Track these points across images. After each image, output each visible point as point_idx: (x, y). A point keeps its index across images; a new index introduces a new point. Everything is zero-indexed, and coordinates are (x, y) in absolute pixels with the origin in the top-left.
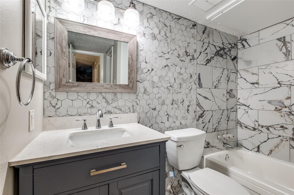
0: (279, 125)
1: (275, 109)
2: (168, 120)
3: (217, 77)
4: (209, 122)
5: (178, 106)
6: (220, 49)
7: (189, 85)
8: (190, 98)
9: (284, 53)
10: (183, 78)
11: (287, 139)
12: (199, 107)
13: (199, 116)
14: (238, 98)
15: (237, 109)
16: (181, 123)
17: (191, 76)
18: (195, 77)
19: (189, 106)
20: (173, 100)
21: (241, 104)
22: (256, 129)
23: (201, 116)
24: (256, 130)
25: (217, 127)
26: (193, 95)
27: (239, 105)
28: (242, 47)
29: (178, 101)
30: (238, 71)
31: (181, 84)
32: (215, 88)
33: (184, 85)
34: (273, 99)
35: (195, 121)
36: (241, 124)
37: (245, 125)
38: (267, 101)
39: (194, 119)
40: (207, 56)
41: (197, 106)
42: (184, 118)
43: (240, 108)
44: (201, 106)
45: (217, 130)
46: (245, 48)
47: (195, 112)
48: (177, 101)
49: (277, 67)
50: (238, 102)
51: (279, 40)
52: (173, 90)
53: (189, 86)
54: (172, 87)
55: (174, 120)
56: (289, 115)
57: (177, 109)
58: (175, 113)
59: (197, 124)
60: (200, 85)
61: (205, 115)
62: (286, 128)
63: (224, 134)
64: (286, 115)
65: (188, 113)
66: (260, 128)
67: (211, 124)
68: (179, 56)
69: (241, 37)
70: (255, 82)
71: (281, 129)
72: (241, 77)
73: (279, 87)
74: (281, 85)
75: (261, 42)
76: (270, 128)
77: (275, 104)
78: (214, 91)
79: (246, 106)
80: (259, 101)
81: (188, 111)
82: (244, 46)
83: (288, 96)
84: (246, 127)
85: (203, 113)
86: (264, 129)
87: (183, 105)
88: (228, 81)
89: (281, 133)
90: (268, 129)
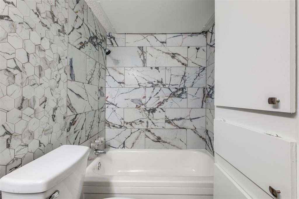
0: (138, 120)
1: (136, 106)
2: (8, 146)
3: (90, 70)
4: (82, 129)
5: (35, 111)
6: (93, 35)
7: (56, 72)
8: (57, 96)
9: (142, 60)
10: (45, 58)
11: (143, 131)
12: (70, 109)
13: (70, 123)
14: (106, 97)
15: (105, 108)
16: (40, 143)
17: (60, 59)
18: (65, 62)
19: (56, 109)
20: (23, 100)
21: (110, 103)
22: (122, 126)
23: (73, 123)
24: (122, 128)
25: (89, 133)
26: (62, 91)
27: (107, 104)
28: (110, 44)
29: (34, 101)
30: (107, 68)
31: (40, 68)
32: (88, 83)
33: (47, 72)
34: (135, 98)
35: (65, 133)
36: (109, 123)
37: (113, 124)
38: (130, 100)
39: (62, 130)
40: (81, 37)
41: (68, 108)
42: (47, 132)
43: (108, 107)
44: (72, 107)
45: (90, 137)
46: (113, 46)
47: (64, 118)
48: (32, 101)
49: (138, 71)
50: (106, 100)
51: (139, 48)
52: (22, 78)
53: (57, 75)
54: (21, 71)
55: (26, 141)
56: (144, 111)
57: (32, 116)
58: (27, 125)
59: (67, 137)
60: (72, 77)
61: (78, 120)
62: (143, 122)
63: (96, 139)
64: (143, 111)
65: (54, 121)
66: (125, 125)
67: (84, 130)
68: (38, 13)
69: (110, 33)
70: (122, 82)
71: (140, 123)
72: (110, 75)
73: (139, 88)
74: (140, 86)
75: (127, 45)
76: (132, 123)
77: (136, 102)
78: (88, 86)
79: (113, 104)
80: (125, 99)
81: (53, 118)
82: (112, 44)
83: (144, 96)
84: (114, 126)
85: (76, 118)
86: (128, 126)
87: (44, 108)
88: (100, 77)
89: (140, 126)
90: (131, 125)
